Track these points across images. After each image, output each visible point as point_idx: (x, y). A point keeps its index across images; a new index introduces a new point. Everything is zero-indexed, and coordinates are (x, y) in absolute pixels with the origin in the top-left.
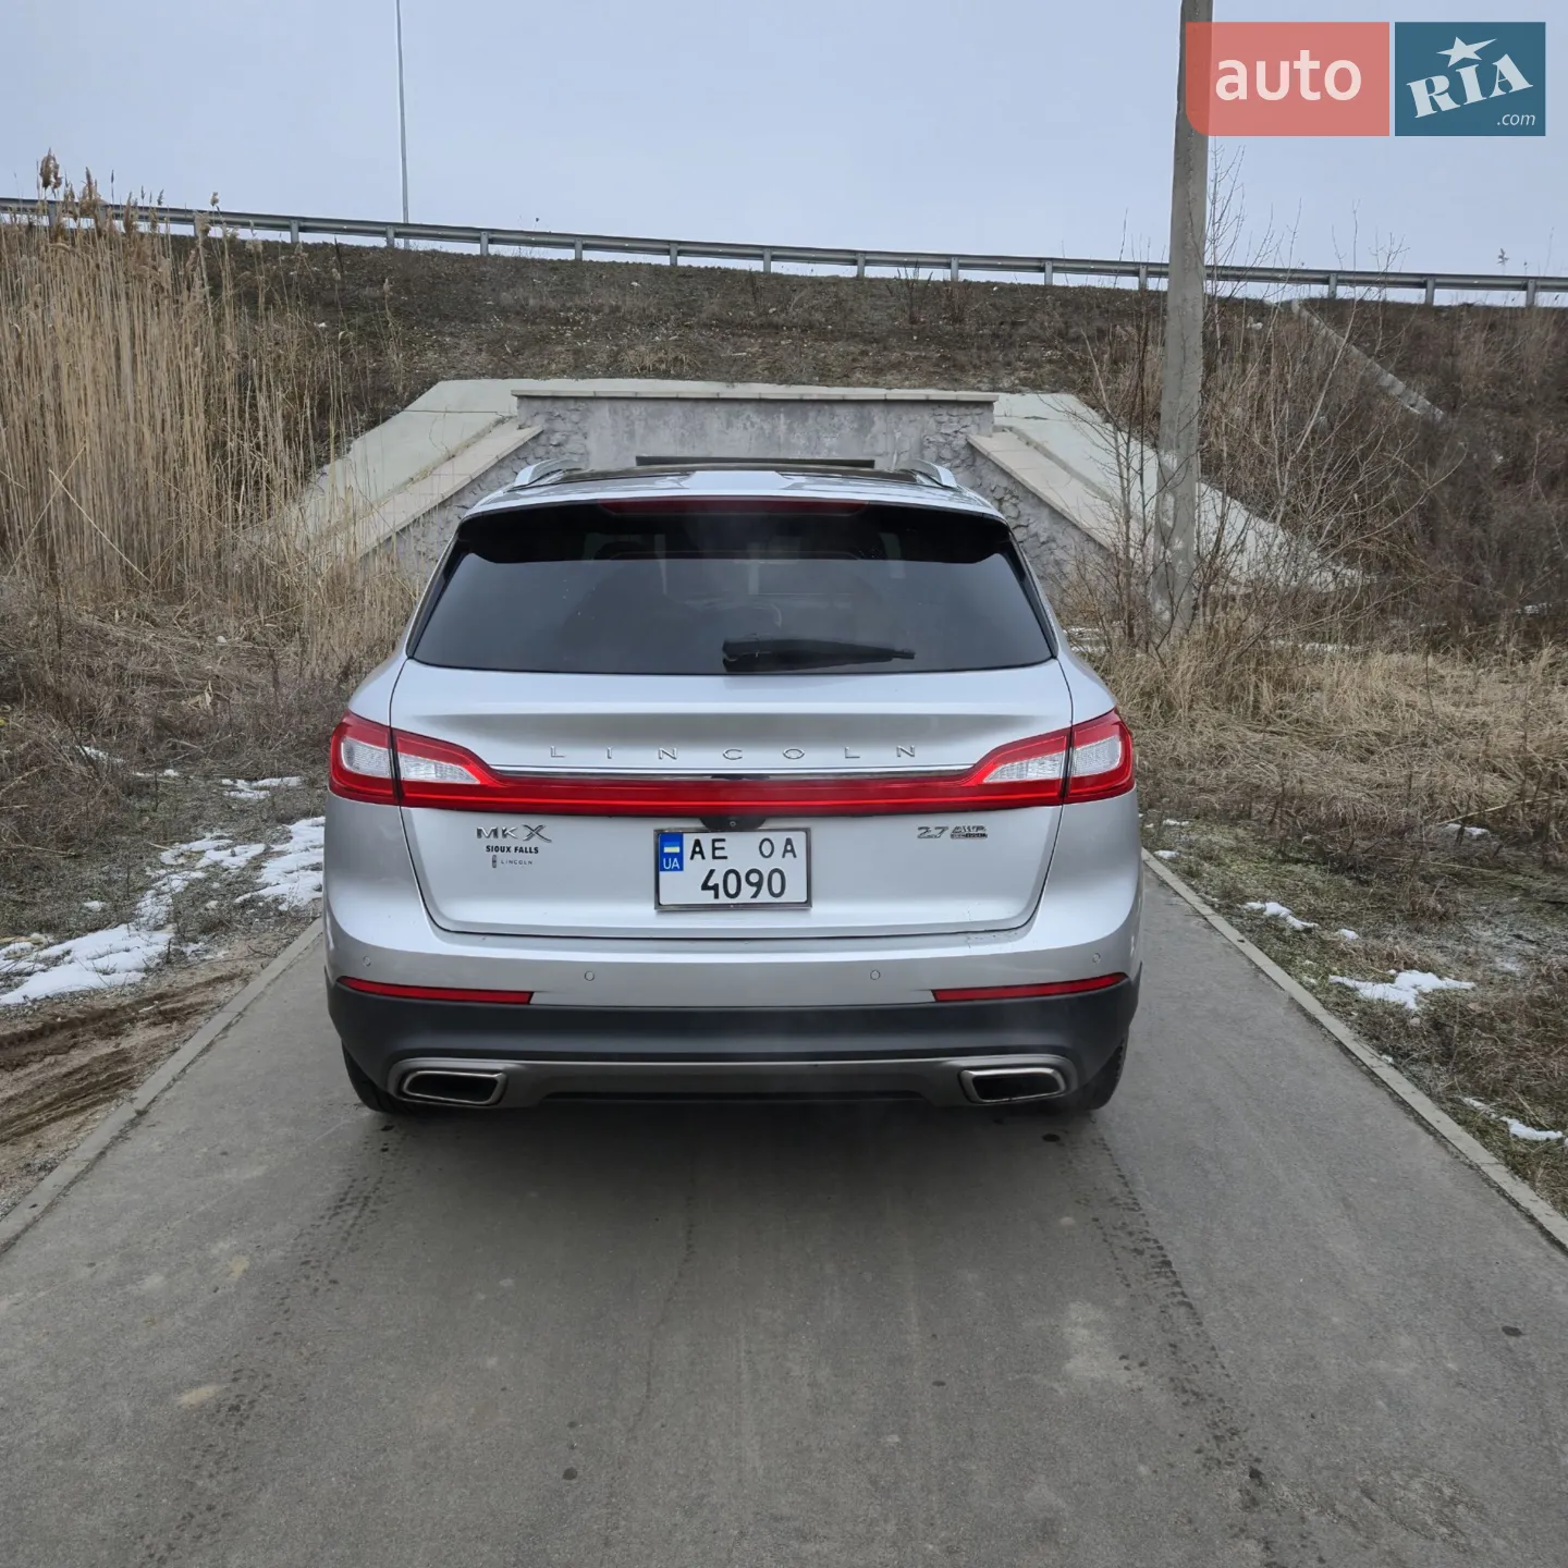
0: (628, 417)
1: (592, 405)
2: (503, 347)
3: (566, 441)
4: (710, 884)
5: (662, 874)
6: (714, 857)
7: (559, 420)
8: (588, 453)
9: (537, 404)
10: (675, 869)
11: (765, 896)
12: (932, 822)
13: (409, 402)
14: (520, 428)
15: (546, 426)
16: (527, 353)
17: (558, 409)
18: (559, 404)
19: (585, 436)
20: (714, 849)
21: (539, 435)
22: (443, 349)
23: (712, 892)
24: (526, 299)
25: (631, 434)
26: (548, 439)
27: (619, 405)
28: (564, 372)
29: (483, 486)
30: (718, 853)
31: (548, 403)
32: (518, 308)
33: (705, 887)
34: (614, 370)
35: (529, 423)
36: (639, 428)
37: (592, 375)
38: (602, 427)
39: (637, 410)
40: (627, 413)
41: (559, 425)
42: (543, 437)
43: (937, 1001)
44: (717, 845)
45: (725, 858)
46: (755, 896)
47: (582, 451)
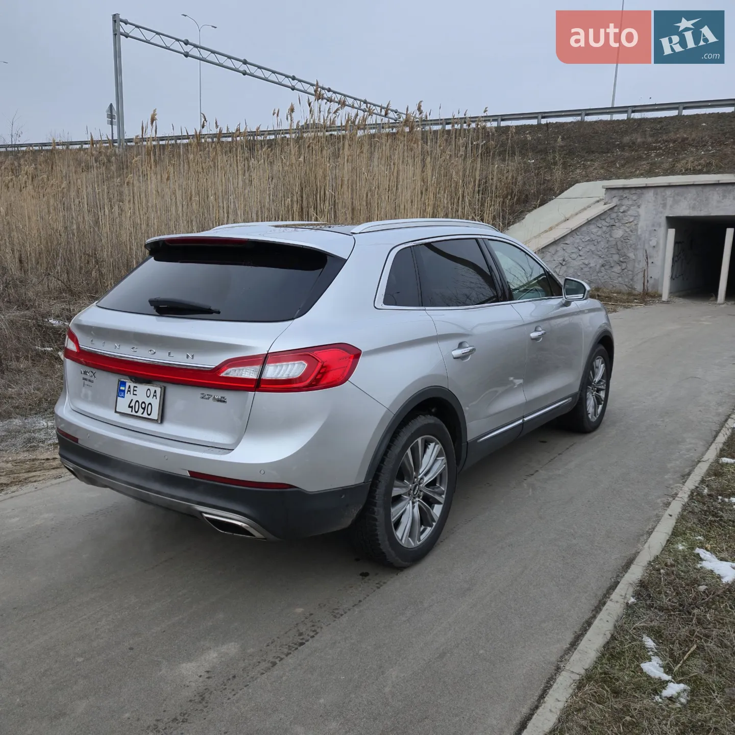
0: (664, 196)
1: (645, 191)
2: (615, 164)
3: (628, 210)
4: (131, 405)
5: (119, 398)
6: (134, 394)
7: (626, 199)
8: (639, 215)
9: (614, 192)
10: (122, 397)
11: (145, 415)
12: (207, 392)
13: (559, 194)
14: (605, 204)
15: (618, 203)
16: (626, 166)
17: (626, 193)
18: (627, 191)
19: (639, 207)
20: (134, 390)
21: (613, 207)
22: (585, 167)
23: (131, 409)
24: (636, 139)
25: (664, 205)
26: (619, 209)
27: (659, 190)
28: (642, 174)
29: (578, 234)
30: (135, 393)
31: (621, 191)
32: (631, 144)
33: (129, 407)
34: (672, 172)
35: (609, 202)
36: (670, 201)
37: (657, 175)
38: (649, 202)
39: (669, 192)
40: (663, 194)
41: (626, 202)
42: (616, 208)
43: (191, 476)
44: (135, 389)
45: (136, 395)
46: (142, 414)
47: (637, 215)
